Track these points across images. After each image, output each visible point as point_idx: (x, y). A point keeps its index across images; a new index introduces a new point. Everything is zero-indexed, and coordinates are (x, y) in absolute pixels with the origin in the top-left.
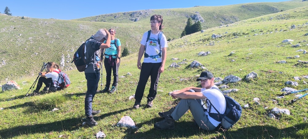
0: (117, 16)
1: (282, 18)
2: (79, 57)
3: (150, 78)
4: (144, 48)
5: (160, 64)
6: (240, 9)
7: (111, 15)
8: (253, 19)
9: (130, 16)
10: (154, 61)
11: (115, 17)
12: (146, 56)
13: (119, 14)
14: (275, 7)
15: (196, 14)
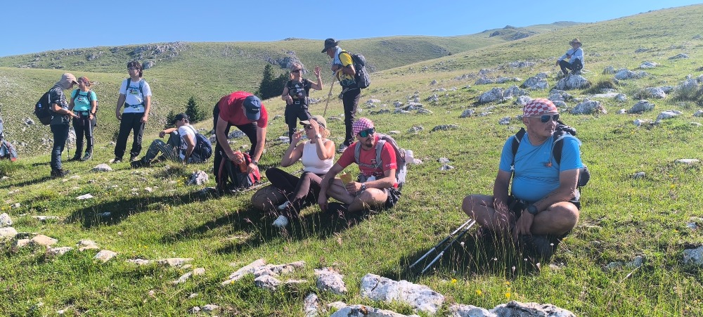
0: (95, 55)
1: (443, 68)
2: (42, 107)
3: (132, 131)
4: (123, 97)
5: (143, 114)
6: (377, 48)
7: (78, 53)
8: (393, 70)
9: (128, 57)
10: (136, 111)
11: (88, 57)
12: (127, 105)
13: (98, 49)
14: (442, 46)
15: (288, 56)
